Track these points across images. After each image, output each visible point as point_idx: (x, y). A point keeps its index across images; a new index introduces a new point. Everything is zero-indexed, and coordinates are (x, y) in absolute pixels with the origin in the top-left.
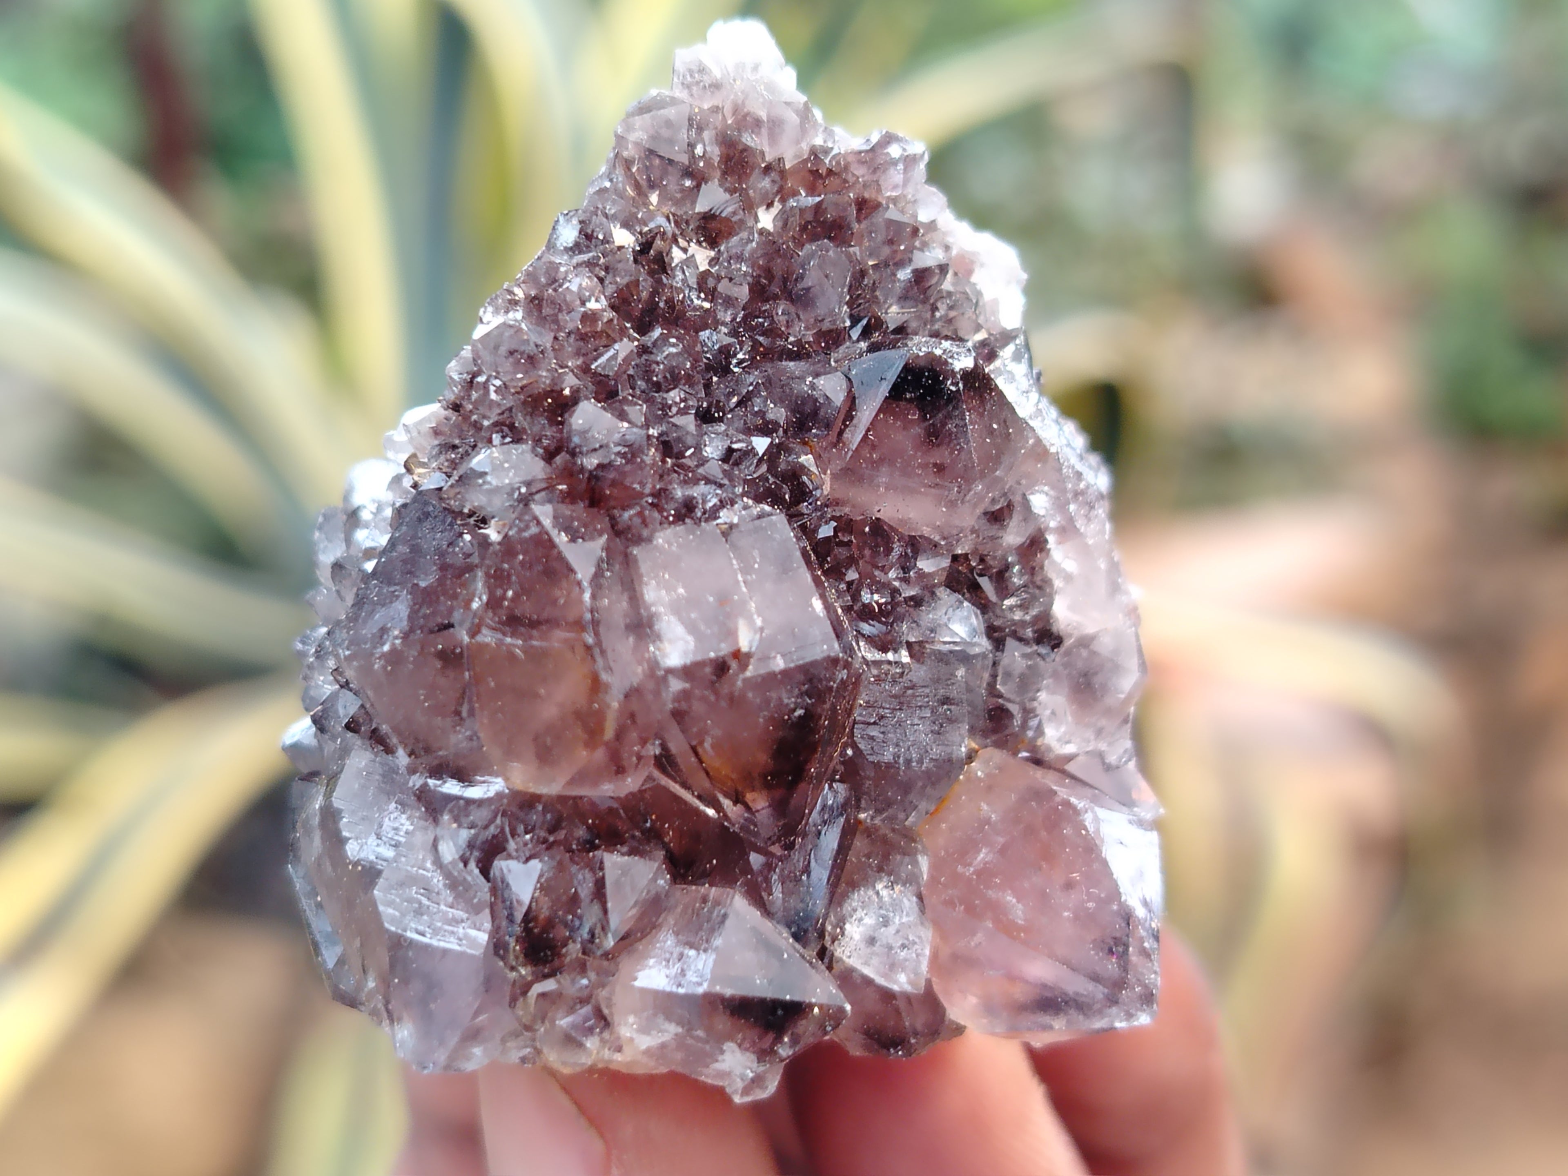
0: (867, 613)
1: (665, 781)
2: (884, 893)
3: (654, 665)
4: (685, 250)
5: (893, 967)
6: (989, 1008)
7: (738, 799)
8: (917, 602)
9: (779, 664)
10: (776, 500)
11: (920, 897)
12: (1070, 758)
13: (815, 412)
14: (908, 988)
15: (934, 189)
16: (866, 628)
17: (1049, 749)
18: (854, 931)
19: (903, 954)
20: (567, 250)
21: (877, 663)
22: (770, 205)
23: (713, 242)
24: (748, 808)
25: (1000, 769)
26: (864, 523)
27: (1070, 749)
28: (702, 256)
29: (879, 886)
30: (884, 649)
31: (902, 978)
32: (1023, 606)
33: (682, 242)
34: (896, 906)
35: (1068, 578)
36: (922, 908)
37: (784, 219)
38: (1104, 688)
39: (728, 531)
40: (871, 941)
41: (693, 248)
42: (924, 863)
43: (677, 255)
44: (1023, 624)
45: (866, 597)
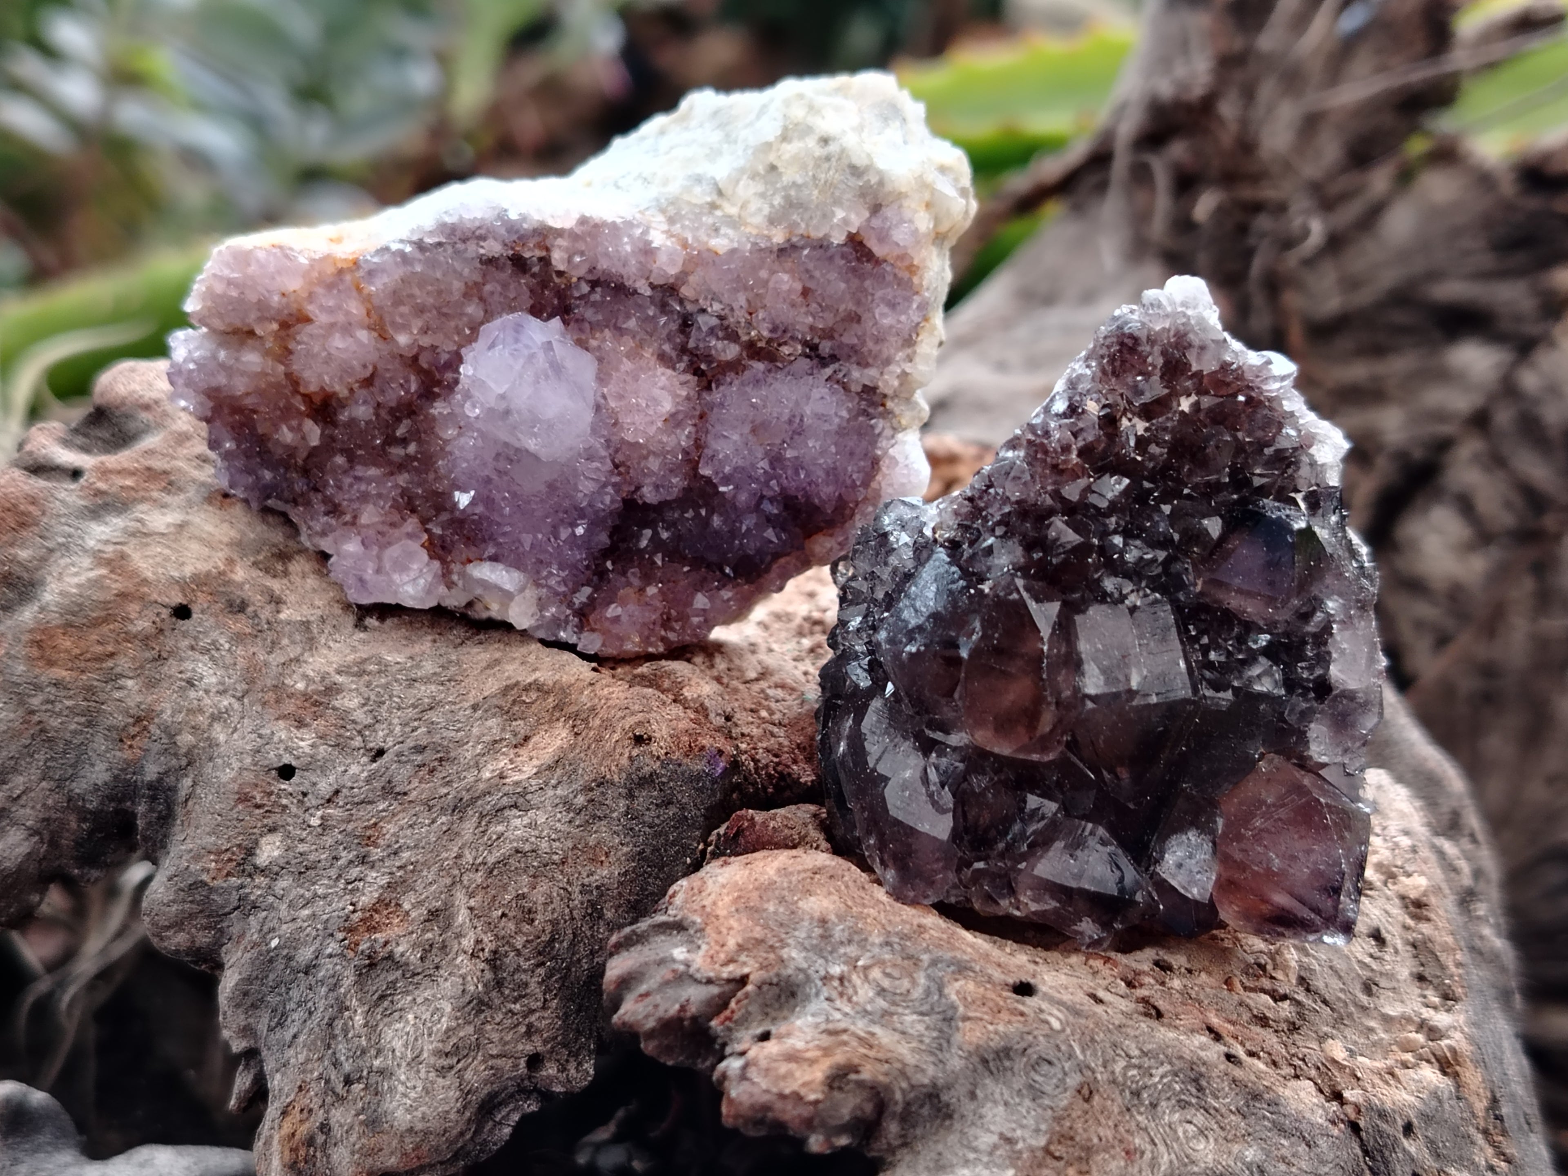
0: (1210, 665)
1: (1070, 755)
2: (1193, 839)
3: (1077, 690)
4: (1130, 420)
5: (1192, 882)
6: (1246, 915)
7: (1111, 771)
8: (1244, 663)
9: (1154, 699)
10: (1163, 590)
11: (1214, 843)
12: (1324, 765)
13: (1198, 537)
14: (1198, 897)
15: (1296, 393)
16: (1208, 674)
17: (1311, 758)
18: (1170, 859)
19: (1198, 876)
20: (1057, 415)
21: (1212, 698)
22: (1189, 395)
23: (1148, 419)
24: (1117, 777)
25: (1278, 769)
26: (1218, 609)
27: (1324, 759)
28: (1141, 426)
29: (1190, 834)
30: (1217, 690)
31: (1195, 891)
32: (1311, 669)
33: (1129, 415)
34: (1199, 846)
35: (1342, 652)
36: (1214, 852)
37: (1196, 406)
38: (1353, 725)
39: (1133, 609)
40: (1180, 866)
41: (1136, 420)
42: (1220, 822)
43: (1125, 422)
44: (1308, 680)
45: (1213, 656)
